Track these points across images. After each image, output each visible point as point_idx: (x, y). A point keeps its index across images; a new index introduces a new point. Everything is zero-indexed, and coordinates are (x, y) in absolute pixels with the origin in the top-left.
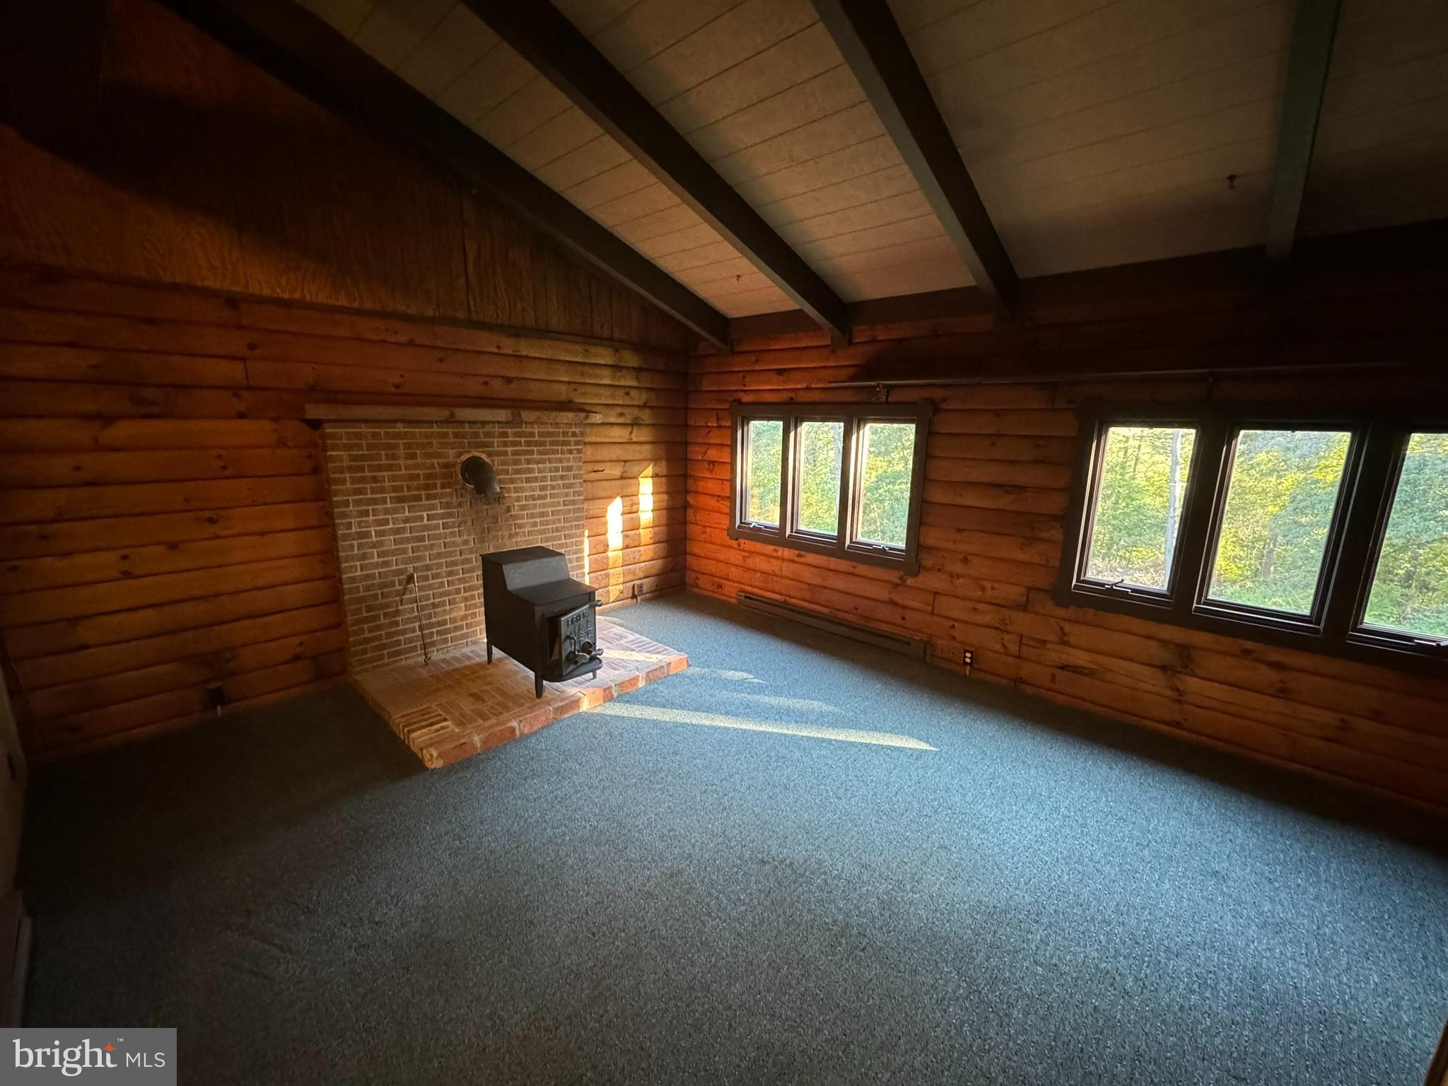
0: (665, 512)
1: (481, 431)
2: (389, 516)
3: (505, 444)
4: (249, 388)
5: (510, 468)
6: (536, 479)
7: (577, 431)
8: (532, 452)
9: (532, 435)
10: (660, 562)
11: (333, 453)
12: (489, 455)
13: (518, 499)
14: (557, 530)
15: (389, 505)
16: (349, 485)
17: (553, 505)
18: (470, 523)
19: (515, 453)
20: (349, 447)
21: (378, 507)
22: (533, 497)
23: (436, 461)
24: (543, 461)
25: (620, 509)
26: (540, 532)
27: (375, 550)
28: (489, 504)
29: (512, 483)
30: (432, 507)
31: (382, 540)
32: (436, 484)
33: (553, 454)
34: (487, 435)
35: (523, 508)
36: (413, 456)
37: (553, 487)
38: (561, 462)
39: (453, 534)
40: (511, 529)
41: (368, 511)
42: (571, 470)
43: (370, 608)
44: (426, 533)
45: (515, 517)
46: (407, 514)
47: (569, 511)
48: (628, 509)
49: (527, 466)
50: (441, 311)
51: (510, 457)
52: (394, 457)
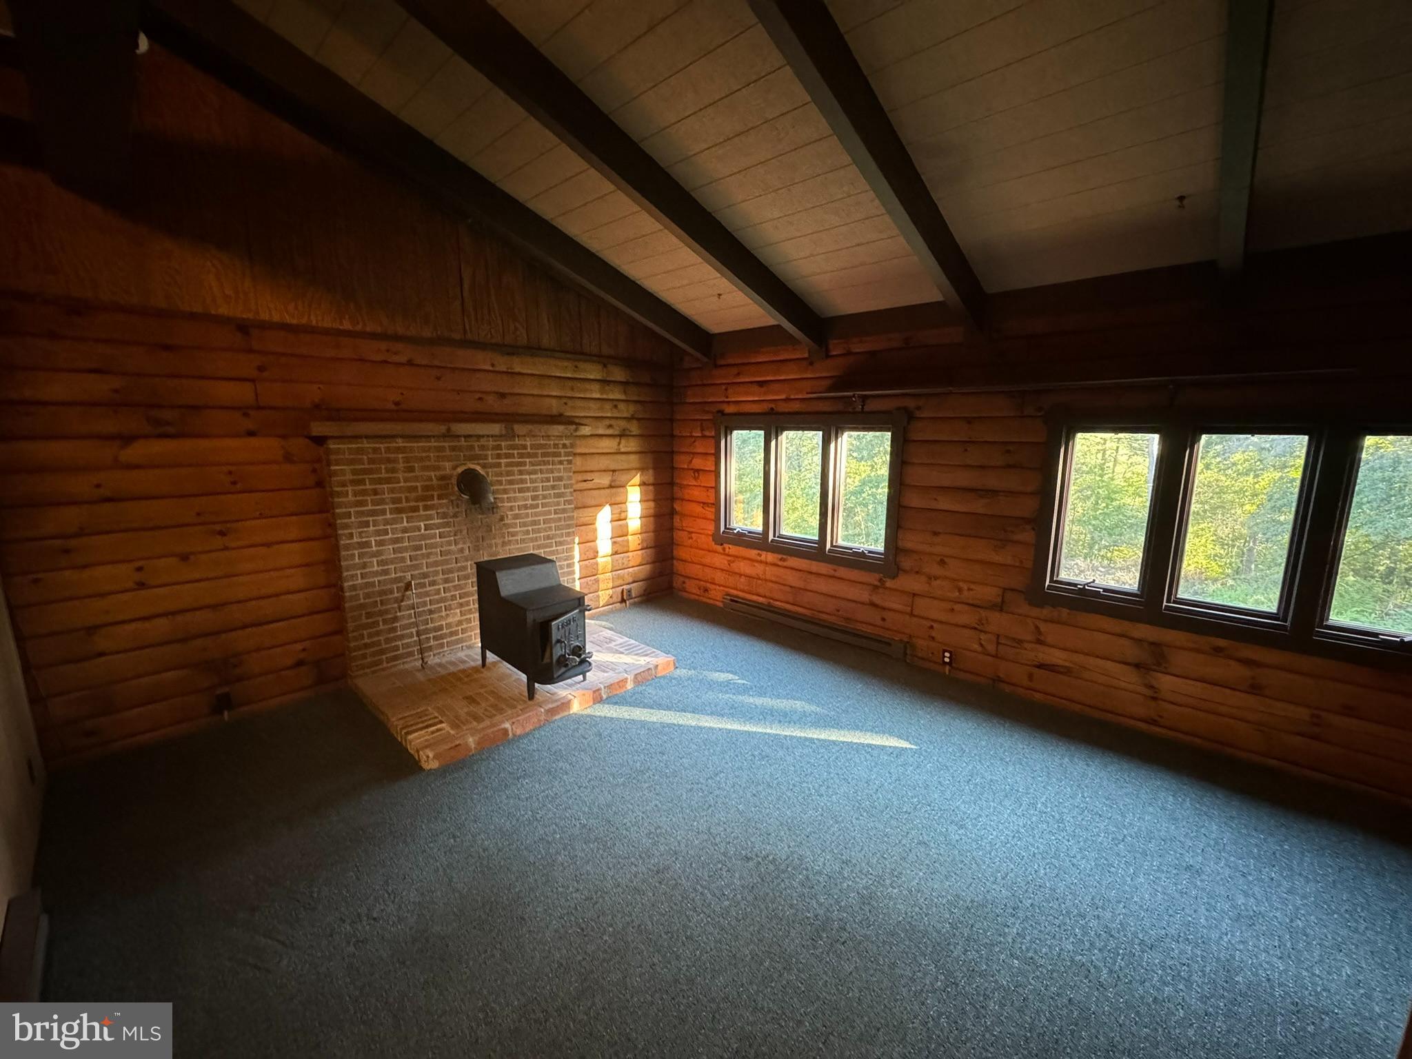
0: (652, 519)
1: (476, 444)
2: (389, 527)
3: (499, 456)
4: (259, 408)
5: (504, 479)
6: (528, 489)
7: (567, 442)
8: (524, 464)
9: (525, 447)
10: (648, 567)
11: (337, 468)
12: (484, 466)
13: (511, 509)
14: (548, 537)
15: (388, 516)
16: (350, 498)
17: (544, 513)
18: (465, 532)
19: (507, 465)
20: (352, 462)
21: (378, 518)
22: (526, 507)
23: (433, 474)
24: (535, 472)
25: (609, 517)
26: (532, 540)
27: (375, 560)
28: (483, 513)
29: (506, 493)
30: (430, 517)
31: (382, 550)
32: (433, 496)
33: (545, 465)
34: (483, 448)
35: (516, 517)
36: (411, 469)
37: (545, 497)
38: (553, 472)
39: (449, 543)
40: (504, 538)
41: (368, 522)
42: (561, 481)
43: (369, 615)
44: (423, 543)
45: (506, 525)
46: (405, 524)
47: (560, 519)
48: (616, 516)
49: (520, 477)
50: (439, 333)
51: (503, 468)
52: (394, 470)
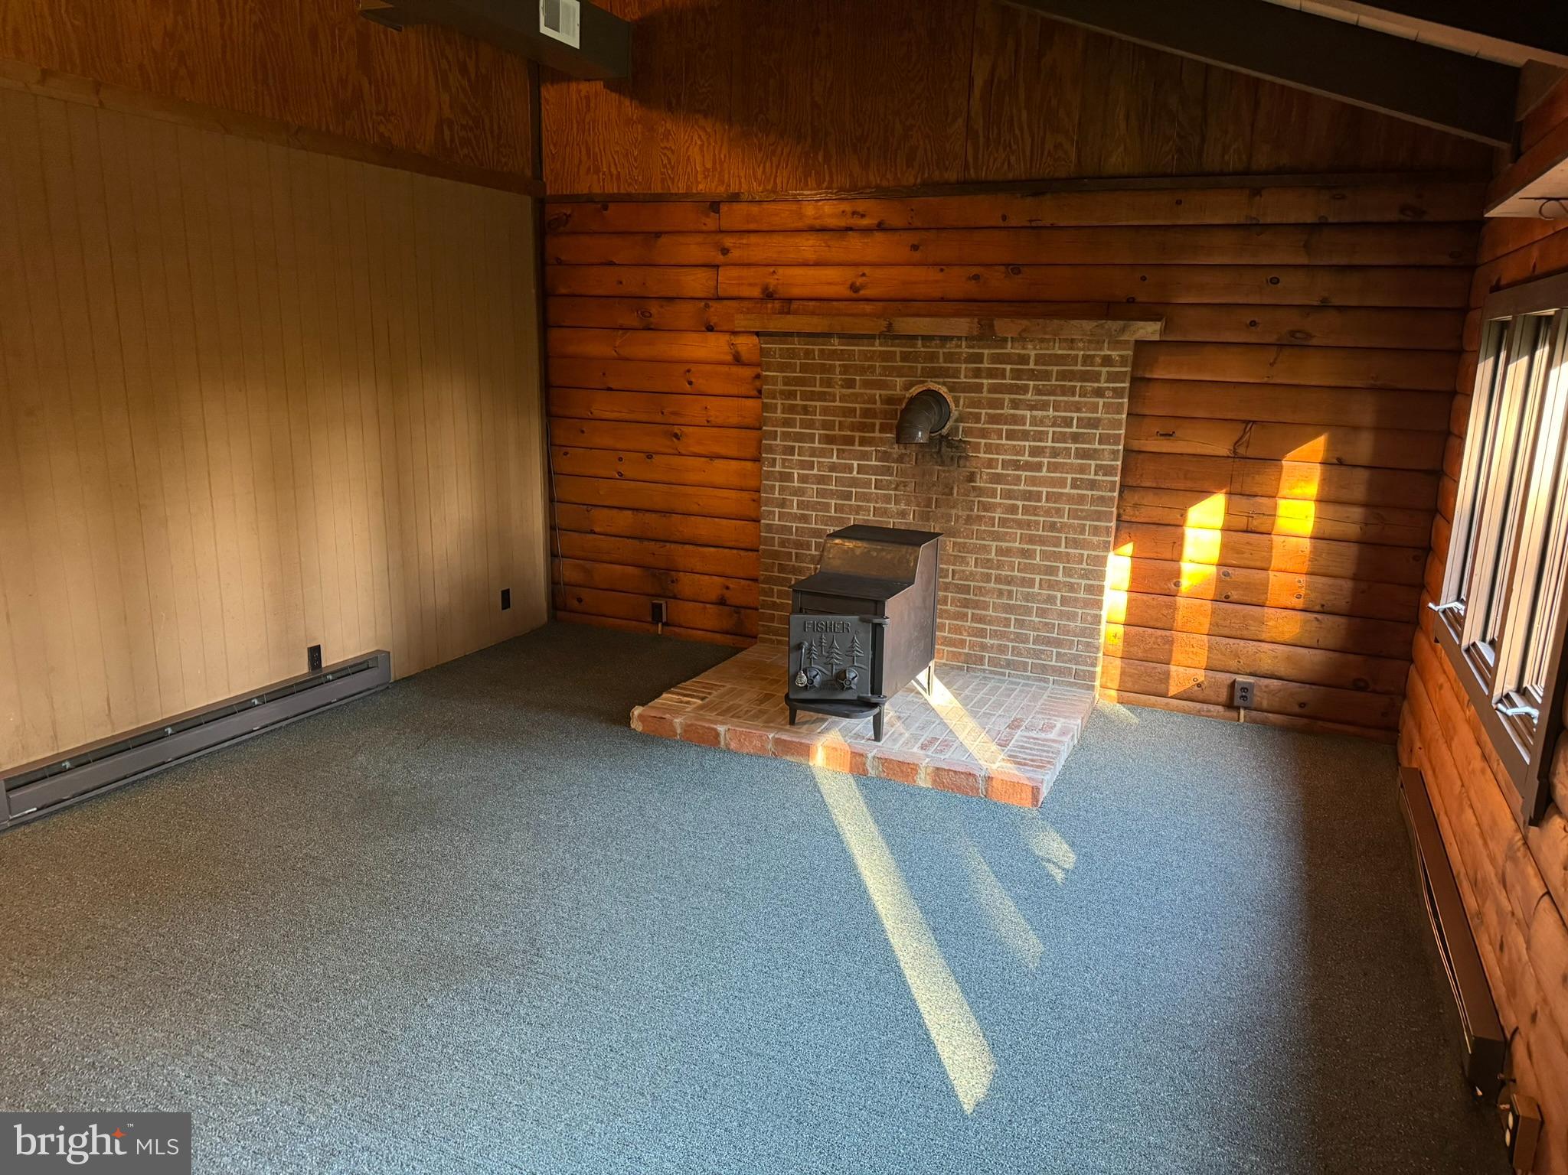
0: (1352, 550)
1: (941, 351)
2: (815, 459)
3: (977, 373)
5: (984, 411)
6: (1025, 436)
7: (1114, 354)
8: (1024, 389)
9: (1024, 359)
10: (1317, 656)
12: (952, 389)
13: (990, 463)
14: (1053, 527)
15: (817, 445)
16: (779, 414)
17: (1053, 483)
18: (912, 487)
19: (993, 389)
20: (782, 368)
21: (805, 445)
22: (1016, 465)
23: (878, 392)
24: (1044, 406)
25: (1219, 520)
26: (1020, 524)
27: (795, 498)
28: (943, 464)
29: (984, 437)
30: (865, 456)
31: (804, 487)
32: (874, 425)
33: (1064, 394)
34: (950, 357)
35: (997, 479)
36: (850, 383)
37: (1055, 453)
38: (1078, 410)
39: (887, 499)
40: (972, 510)
41: (793, 448)
42: (1096, 428)
43: (782, 568)
44: (854, 490)
45: (980, 492)
46: (834, 459)
47: (1081, 499)
48: (1242, 522)
49: (1012, 411)
50: (926, 175)
51: (985, 394)
52: (829, 383)
